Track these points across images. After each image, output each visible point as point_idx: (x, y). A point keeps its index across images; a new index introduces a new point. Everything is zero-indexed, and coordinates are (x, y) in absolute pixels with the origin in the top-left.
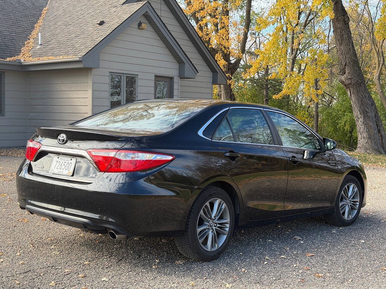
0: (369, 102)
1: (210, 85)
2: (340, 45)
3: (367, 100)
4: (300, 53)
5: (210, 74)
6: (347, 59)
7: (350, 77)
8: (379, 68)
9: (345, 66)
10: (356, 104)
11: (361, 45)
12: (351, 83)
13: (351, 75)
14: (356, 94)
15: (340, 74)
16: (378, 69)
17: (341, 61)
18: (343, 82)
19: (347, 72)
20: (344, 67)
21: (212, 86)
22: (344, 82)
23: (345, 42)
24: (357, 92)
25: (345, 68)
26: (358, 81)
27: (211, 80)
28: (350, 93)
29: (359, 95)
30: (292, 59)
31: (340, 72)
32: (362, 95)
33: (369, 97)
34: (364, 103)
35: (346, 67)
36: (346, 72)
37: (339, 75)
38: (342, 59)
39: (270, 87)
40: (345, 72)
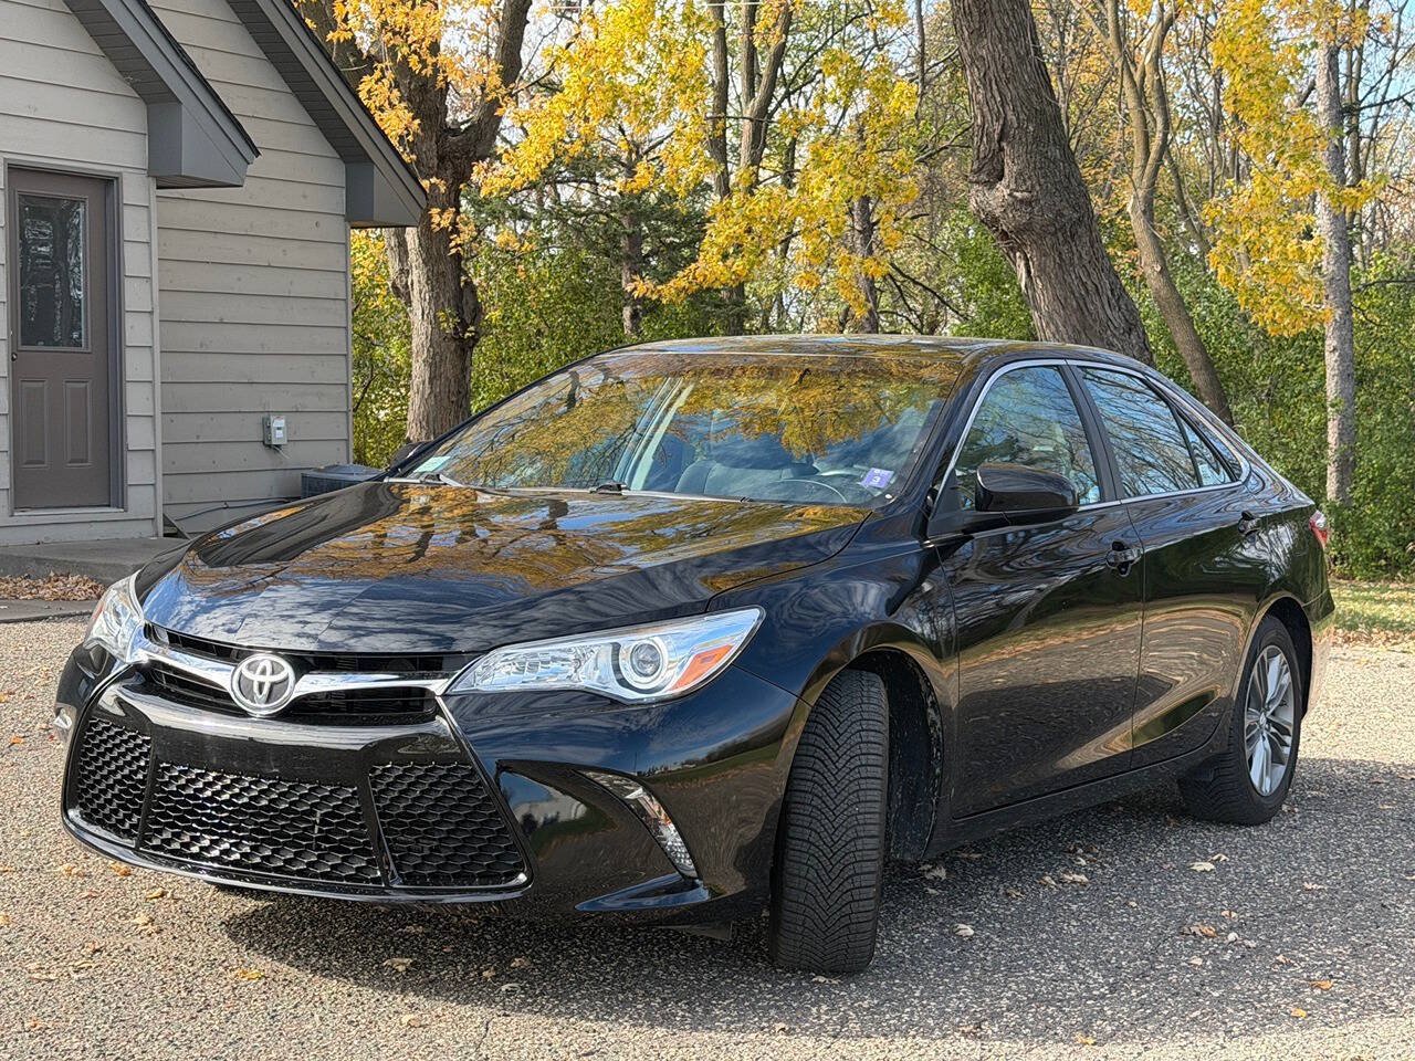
0: (1114, 315)
1: (334, 227)
2: (975, 36)
3: (1107, 307)
4: (787, 95)
5: (332, 172)
6: (1009, 109)
7: (1026, 194)
8: (1146, 160)
9: (999, 141)
10: (1057, 327)
11: (1062, 56)
12: (1029, 223)
13: (1029, 183)
14: (1056, 275)
15: (977, 182)
16: (1144, 167)
17: (983, 116)
18: (990, 222)
19: (1010, 169)
20: (995, 146)
21: (347, 236)
22: (996, 220)
23: (999, 24)
24: (1060, 266)
25: (1002, 149)
26: (1063, 216)
27: (337, 201)
28: (1028, 272)
29: (1069, 280)
30: (751, 120)
31: (979, 170)
32: (1084, 284)
33: (1112, 290)
34: (1095, 321)
35: (1004, 144)
36: (1006, 171)
37: (976, 187)
38: (986, 109)
39: (652, 253)
40: (1003, 170)
